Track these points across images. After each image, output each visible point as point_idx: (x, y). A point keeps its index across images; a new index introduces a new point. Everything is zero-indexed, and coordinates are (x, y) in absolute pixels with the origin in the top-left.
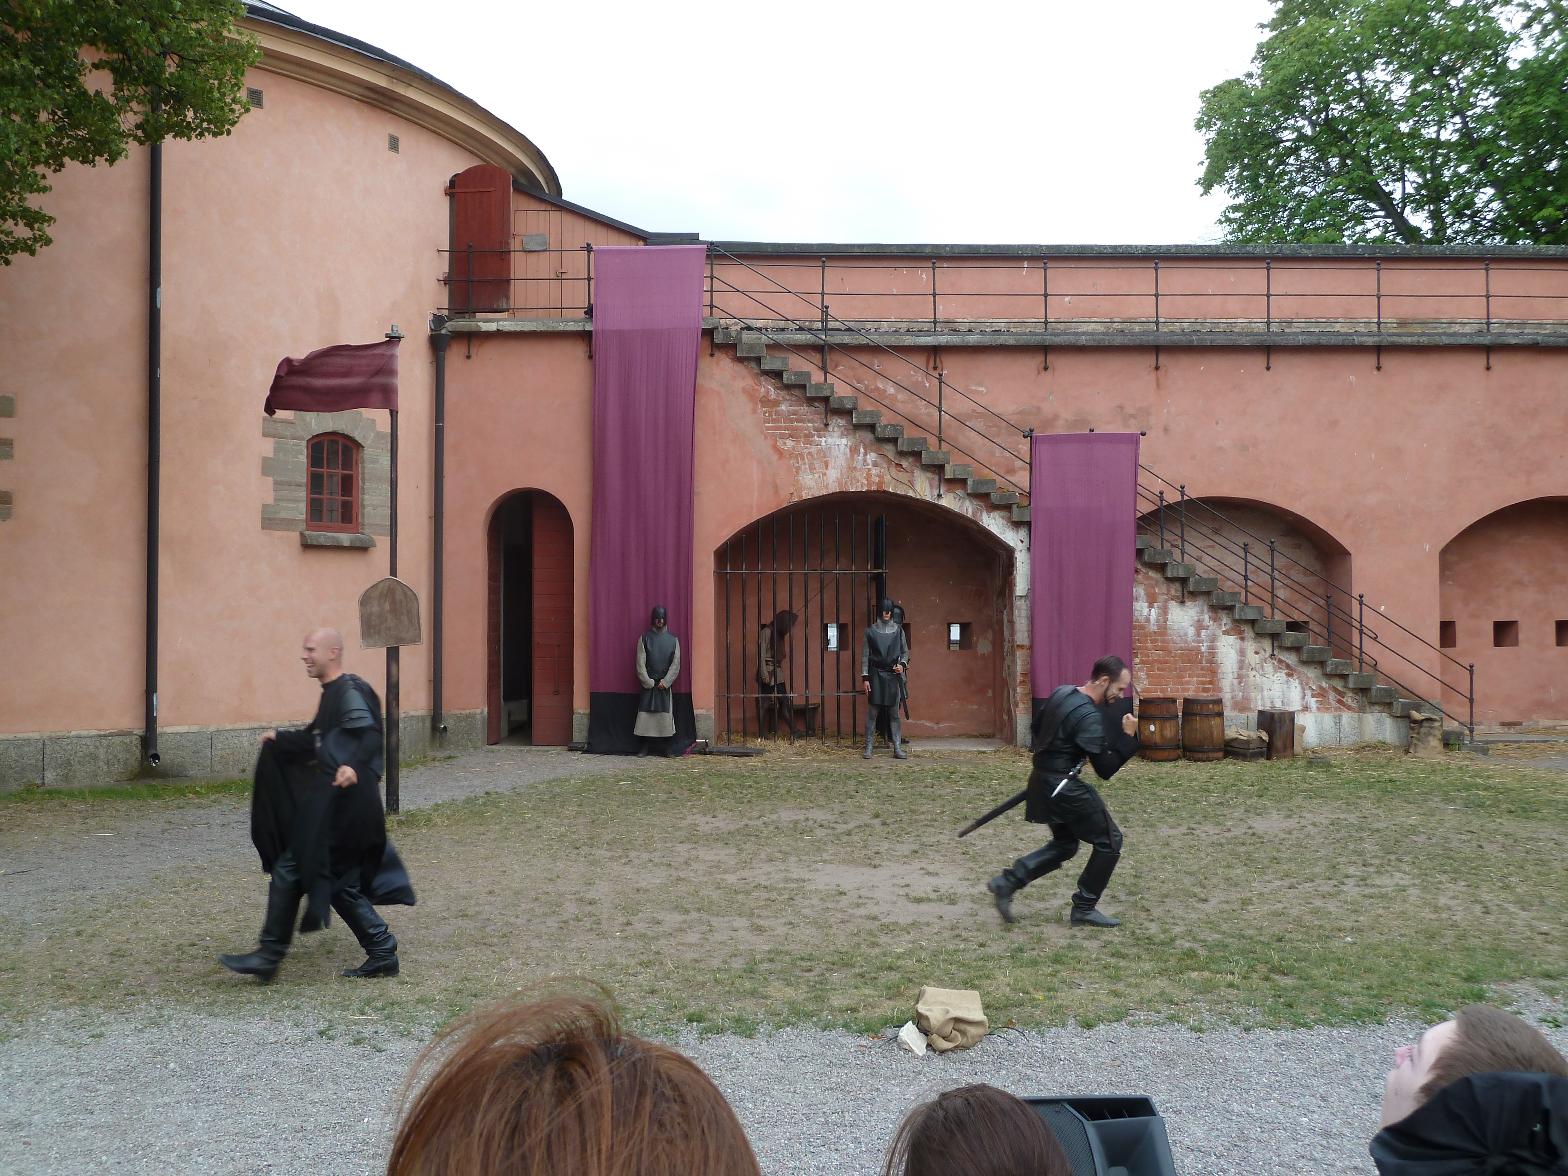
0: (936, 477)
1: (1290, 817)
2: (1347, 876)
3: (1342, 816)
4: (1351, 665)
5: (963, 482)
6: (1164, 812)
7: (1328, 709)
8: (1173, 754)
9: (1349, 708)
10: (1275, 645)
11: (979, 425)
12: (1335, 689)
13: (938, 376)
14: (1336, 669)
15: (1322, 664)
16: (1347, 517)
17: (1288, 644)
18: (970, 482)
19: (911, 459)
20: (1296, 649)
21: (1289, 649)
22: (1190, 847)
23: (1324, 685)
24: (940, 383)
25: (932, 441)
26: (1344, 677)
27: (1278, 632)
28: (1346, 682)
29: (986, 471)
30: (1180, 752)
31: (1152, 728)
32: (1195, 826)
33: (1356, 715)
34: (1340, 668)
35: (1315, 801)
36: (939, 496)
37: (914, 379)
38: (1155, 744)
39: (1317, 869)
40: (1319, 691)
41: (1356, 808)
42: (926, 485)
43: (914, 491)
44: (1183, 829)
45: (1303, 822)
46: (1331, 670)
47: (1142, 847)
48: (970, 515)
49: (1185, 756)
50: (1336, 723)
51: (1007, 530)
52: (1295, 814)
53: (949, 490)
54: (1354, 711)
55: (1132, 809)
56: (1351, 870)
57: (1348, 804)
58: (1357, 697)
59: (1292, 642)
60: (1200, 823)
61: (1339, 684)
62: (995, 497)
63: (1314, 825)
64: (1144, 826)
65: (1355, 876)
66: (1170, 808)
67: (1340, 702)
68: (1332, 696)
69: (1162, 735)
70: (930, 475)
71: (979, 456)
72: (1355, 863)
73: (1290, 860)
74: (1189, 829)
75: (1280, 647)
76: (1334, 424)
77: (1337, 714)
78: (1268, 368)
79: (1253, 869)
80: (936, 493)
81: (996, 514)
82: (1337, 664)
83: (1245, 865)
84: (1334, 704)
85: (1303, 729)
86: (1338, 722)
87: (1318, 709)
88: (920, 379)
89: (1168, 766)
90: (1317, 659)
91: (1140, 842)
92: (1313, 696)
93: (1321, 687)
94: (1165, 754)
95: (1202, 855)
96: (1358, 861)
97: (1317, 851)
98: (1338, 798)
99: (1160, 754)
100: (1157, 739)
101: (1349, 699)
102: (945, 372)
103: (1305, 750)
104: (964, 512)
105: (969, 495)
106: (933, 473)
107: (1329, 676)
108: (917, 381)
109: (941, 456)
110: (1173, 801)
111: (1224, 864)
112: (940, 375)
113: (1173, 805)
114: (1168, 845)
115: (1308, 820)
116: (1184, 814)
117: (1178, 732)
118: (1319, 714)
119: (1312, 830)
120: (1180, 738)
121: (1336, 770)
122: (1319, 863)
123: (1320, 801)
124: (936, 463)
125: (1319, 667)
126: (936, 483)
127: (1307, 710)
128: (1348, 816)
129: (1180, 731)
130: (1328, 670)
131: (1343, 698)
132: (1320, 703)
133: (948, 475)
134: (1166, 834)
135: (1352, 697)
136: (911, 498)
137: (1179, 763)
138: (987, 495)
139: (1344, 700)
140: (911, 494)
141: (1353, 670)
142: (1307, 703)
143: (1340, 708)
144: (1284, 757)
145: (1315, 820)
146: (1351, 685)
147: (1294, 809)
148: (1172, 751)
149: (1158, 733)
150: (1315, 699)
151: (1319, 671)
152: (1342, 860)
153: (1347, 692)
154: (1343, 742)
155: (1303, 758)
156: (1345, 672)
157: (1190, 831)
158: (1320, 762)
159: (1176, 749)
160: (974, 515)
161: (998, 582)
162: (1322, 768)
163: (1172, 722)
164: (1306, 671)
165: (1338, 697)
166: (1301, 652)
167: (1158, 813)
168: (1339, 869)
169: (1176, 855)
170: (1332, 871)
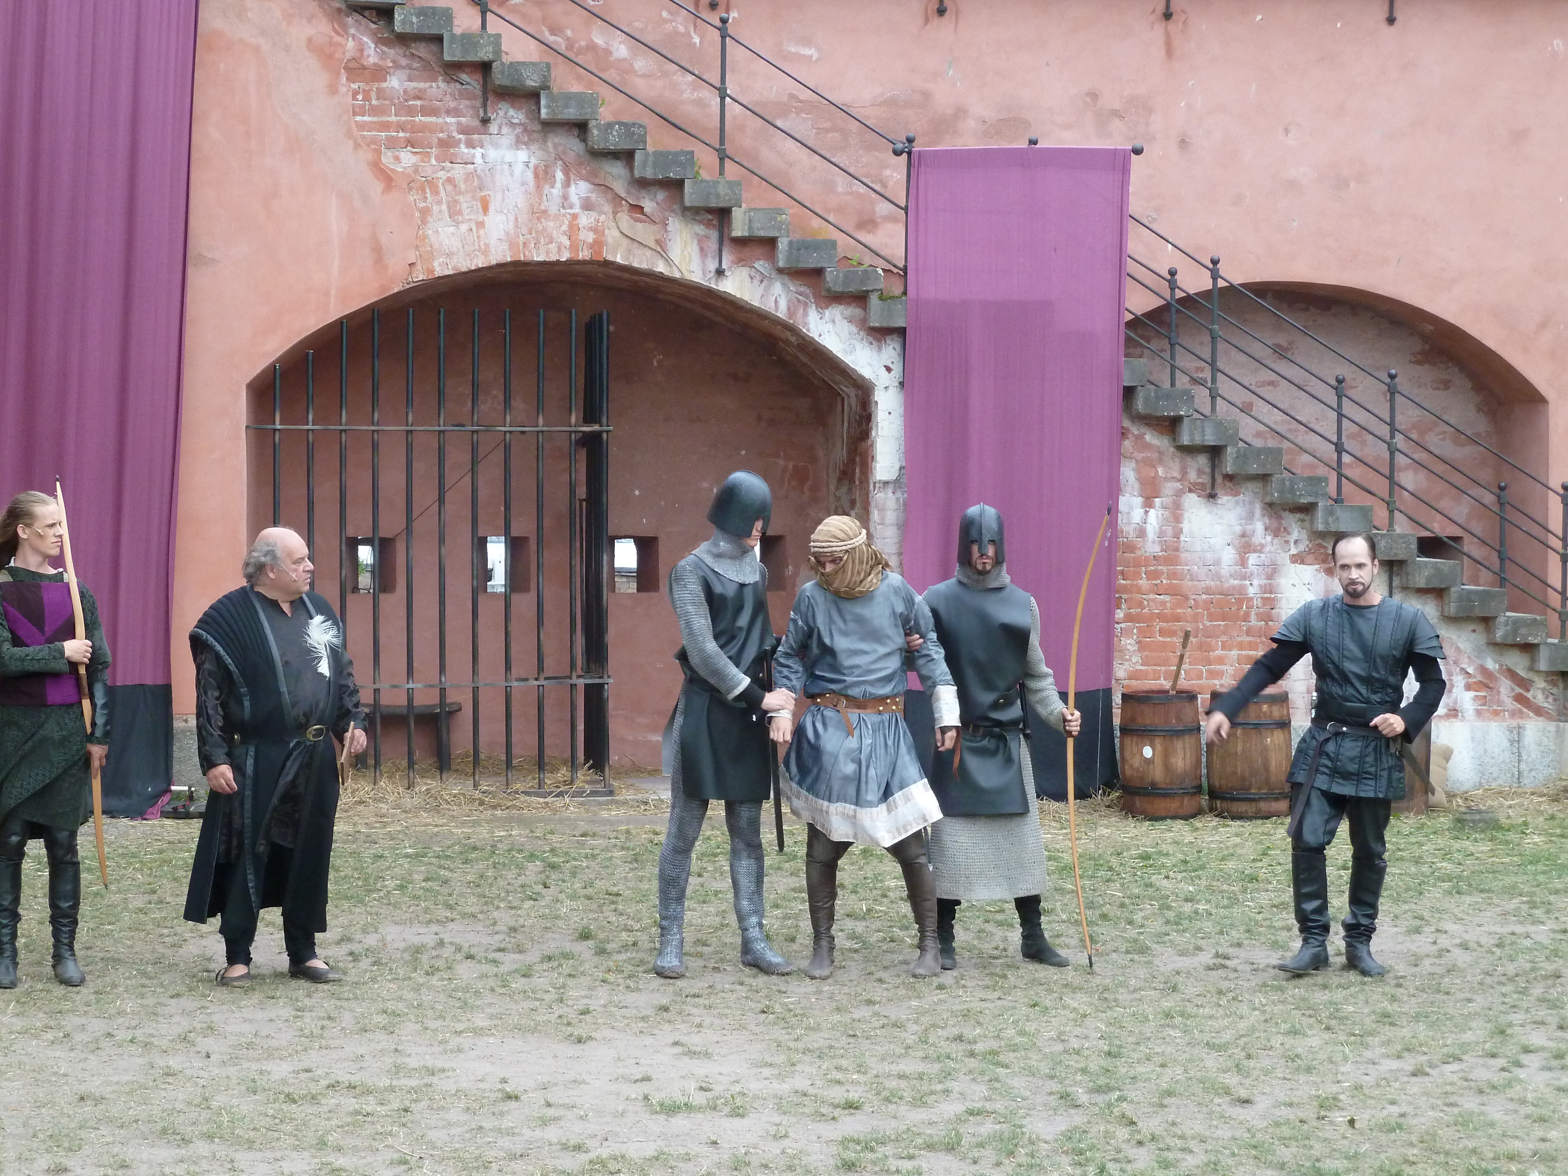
0: (714, 235)
1: (1417, 931)
2: (1527, 1050)
3: (1519, 929)
4: (1543, 624)
5: (770, 243)
6: (1168, 922)
7: (1496, 713)
8: (1189, 804)
9: (1539, 711)
10: (1396, 582)
11: (801, 126)
12: (1512, 674)
13: (718, 24)
14: (1515, 632)
15: (1487, 621)
16: (1543, 325)
17: (1422, 584)
18: (782, 244)
19: (661, 195)
20: (1438, 593)
21: (1422, 592)
22: (1220, 992)
23: (1491, 664)
24: (723, 37)
25: (706, 158)
26: (1528, 648)
27: (1400, 558)
28: (1533, 660)
29: (816, 222)
30: (1204, 800)
31: (1148, 752)
32: (1231, 951)
33: (1551, 726)
34: (1523, 631)
35: (1468, 899)
36: (720, 273)
37: (669, 27)
38: (1154, 785)
39: (1468, 1036)
40: (1479, 678)
41: (1550, 912)
42: (693, 249)
43: (668, 261)
44: (1206, 958)
45: (1444, 941)
46: (1505, 636)
47: (1123, 996)
48: (782, 313)
49: (1212, 809)
50: (1512, 742)
51: (859, 346)
52: (1428, 924)
53: (740, 261)
54: (1550, 718)
55: (1104, 917)
56: (1537, 1038)
57: (1533, 905)
58: (1555, 690)
59: (1428, 579)
60: (1239, 945)
61: (1518, 662)
62: (833, 278)
63: (1465, 946)
64: (1128, 952)
65: (1543, 1049)
66: (1179, 916)
67: (1520, 699)
68: (1505, 688)
69: (1167, 767)
70: (700, 229)
71: (804, 190)
72: (1543, 1023)
73: (1416, 1018)
74: (1217, 955)
75: (1405, 588)
76: (1520, 136)
77: (1514, 723)
78: (1391, 20)
79: (1343, 1038)
80: (712, 266)
81: (836, 312)
82: (1517, 624)
83: (1328, 1028)
84: (1509, 703)
85: (1447, 755)
86: (1516, 740)
87: (1478, 713)
88: (681, 29)
89: (1179, 830)
90: (1478, 613)
91: (1121, 984)
92: (1468, 687)
93: (1484, 670)
94: (1173, 805)
95: (1244, 1009)
96: (1549, 1019)
97: (1470, 1000)
98: (1511, 891)
99: (1161, 805)
100: (1158, 774)
101: (1538, 694)
102: (733, 15)
103: (1451, 796)
104: (768, 306)
105: (780, 271)
106: (708, 224)
107: (1500, 647)
108: (676, 33)
109: (722, 190)
110: (1187, 900)
111: (1284, 1027)
112: (724, 21)
113: (1187, 908)
114: (1174, 989)
115: (1453, 937)
116: (1208, 926)
117: (1199, 762)
118: (1479, 724)
119: (1461, 958)
120: (1204, 771)
121: (1512, 836)
122: (1474, 1024)
123: (1478, 898)
124: (713, 204)
125: (1480, 628)
126: (713, 245)
127: (1456, 716)
128: (1531, 929)
129: (1204, 759)
130: (1499, 634)
131: (1528, 690)
132: (1483, 701)
133: (739, 229)
134: (1170, 967)
135: (1543, 690)
136: (661, 277)
137: (1197, 823)
138: (818, 273)
139: (1529, 695)
140: (661, 268)
141: (1549, 635)
142: (1456, 703)
143: (1520, 712)
144: (1408, 810)
145: (1466, 937)
146: (1543, 666)
147: (1426, 915)
148: (1186, 800)
149: (1158, 762)
150: (1472, 694)
151: (1480, 638)
152: (1517, 1018)
153: (1536, 678)
154: (1525, 781)
155: (1447, 811)
156: (1531, 640)
157: (1220, 960)
158: (1480, 821)
159: (1194, 794)
160: (791, 313)
161: (840, 453)
162: (1483, 831)
163: (1188, 740)
164: (1454, 637)
165: (1518, 690)
166: (1446, 600)
167: (1157, 925)
168: (1512, 1035)
169: (1190, 1009)
170: (1498, 1039)
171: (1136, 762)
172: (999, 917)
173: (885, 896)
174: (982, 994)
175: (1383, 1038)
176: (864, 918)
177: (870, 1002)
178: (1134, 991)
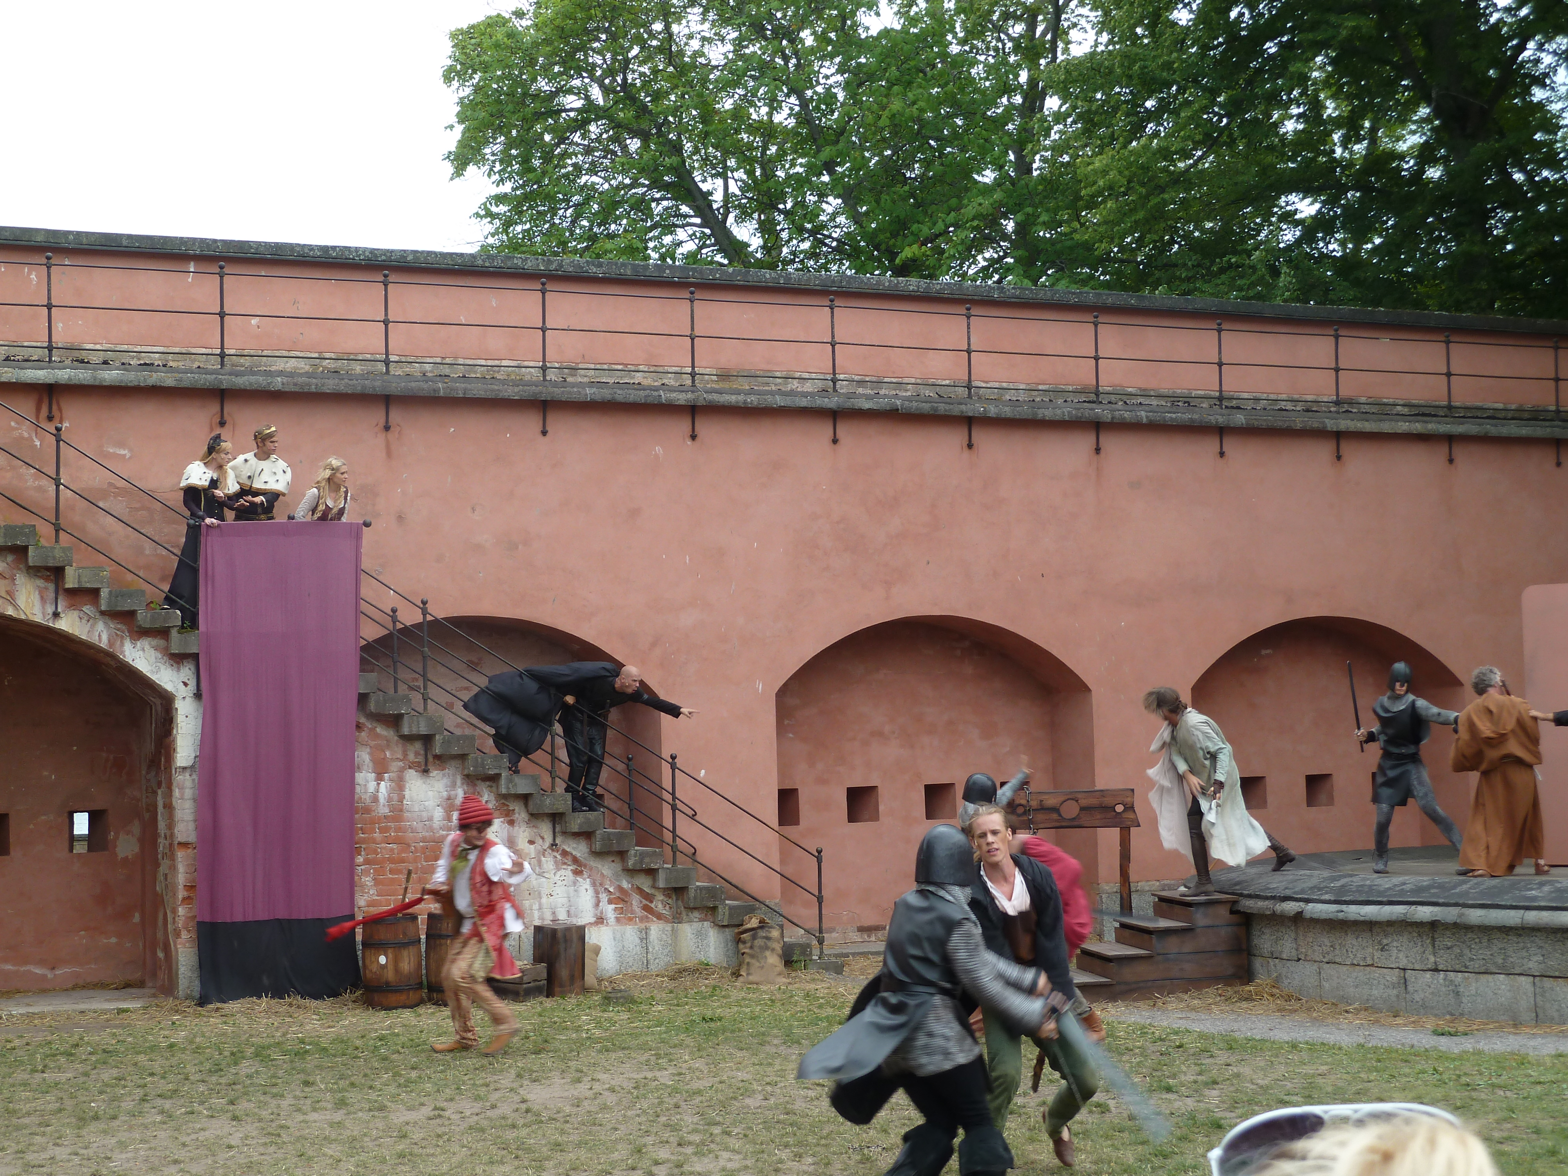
0: (51, 587)
1: (579, 1081)
2: (657, 1163)
3: (650, 1075)
4: (661, 855)
5: (94, 593)
6: (399, 1086)
7: (630, 919)
8: (413, 996)
9: (659, 917)
10: (558, 829)
11: (118, 506)
12: (640, 891)
13: (54, 431)
14: (641, 862)
15: (622, 854)
16: (654, 645)
17: (576, 829)
18: (104, 593)
19: (10, 558)
20: (586, 835)
21: (577, 835)
22: (439, 1136)
23: (625, 885)
24: (58, 442)
25: (45, 530)
26: (651, 872)
27: (561, 811)
28: (655, 880)
29: (129, 577)
30: (424, 993)
31: (382, 960)
32: (444, 1105)
33: (668, 927)
34: (647, 860)
35: (613, 1055)
36: (56, 615)
37: (16, 434)
38: (387, 983)
39: (616, 1156)
40: (618, 894)
41: (670, 1061)
42: (35, 598)
43: (16, 607)
44: (427, 1111)
45: (597, 1087)
46: (634, 864)
47: (368, 1142)
48: (104, 644)
49: (430, 1000)
50: (641, 939)
51: (163, 667)
52: (586, 1075)
53: (72, 606)
54: (667, 921)
55: (352, 1085)
56: (663, 1154)
57: (658, 1056)
58: (670, 901)
59: (580, 826)
60: (452, 1100)
61: (645, 883)
62: (143, 617)
63: (612, 1090)
64: (370, 1110)
65: (668, 1161)
66: (409, 1081)
67: (646, 908)
68: (636, 901)
69: (397, 970)
70: (40, 583)
71: (119, 553)
72: (667, 1142)
73: (579, 1145)
74: (435, 1109)
75: (564, 833)
76: (635, 513)
77: (643, 926)
78: (544, 433)
79: (526, 1163)
80: (50, 610)
81: (145, 643)
82: (642, 855)
83: (516, 1157)
84: (639, 911)
85: (597, 950)
86: (644, 938)
87: (618, 920)
88: (26, 435)
89: (407, 1015)
90: (615, 848)
91: (365, 1135)
92: (610, 902)
93: (620, 889)
94: (402, 998)
95: (456, 1148)
96: (671, 1139)
97: (616, 1129)
98: (644, 1047)
99: (393, 998)
100: (390, 975)
101: (658, 905)
102: (66, 425)
103: (600, 980)
104: (94, 639)
105: (103, 613)
106: (47, 579)
107: (631, 872)
108: (23, 438)
109: (58, 553)
110: (413, 1068)
111: (485, 1158)
112: (58, 429)
113: (414, 1074)
114: (405, 1136)
115: (604, 1083)
116: (428, 1086)
117: (420, 965)
118: (618, 928)
119: (610, 1099)
120: (424, 972)
121: (643, 1007)
122: (619, 1147)
123: (620, 1054)
124: (51, 563)
125: (617, 859)
126: (52, 595)
127: (602, 923)
128: (658, 1074)
129: (424, 963)
130: (631, 863)
131: (651, 902)
132: (620, 911)
133: (71, 582)
134: (402, 1119)
135: (662, 901)
136: (10, 618)
137: (421, 1010)
138: (132, 614)
139: (653, 905)
140: (10, 612)
141: (664, 862)
142: (602, 913)
143: (647, 917)
144: (571, 992)
145: (613, 1083)
146: (661, 884)
147: (585, 1069)
148: (411, 993)
149: (390, 967)
150: (613, 906)
151: (617, 866)
152: (649, 1140)
153: (657, 893)
154: (651, 967)
155: (598, 992)
156: (653, 866)
157: (436, 1113)
158: (621, 997)
159: (417, 989)
160: (111, 643)
161: (149, 747)
162: (623, 1005)
163: (412, 950)
164: (600, 866)
165: (645, 902)
166: (593, 839)
167: (392, 1089)
168: (646, 1153)
169: (416, 1150)
170: (636, 1156)
171: (374, 968)
172: (274, 1090)
173: (187, 1079)
174: (262, 1150)
175: (556, 1162)
176: (171, 1098)
177: (176, 1162)
178: (375, 1140)
